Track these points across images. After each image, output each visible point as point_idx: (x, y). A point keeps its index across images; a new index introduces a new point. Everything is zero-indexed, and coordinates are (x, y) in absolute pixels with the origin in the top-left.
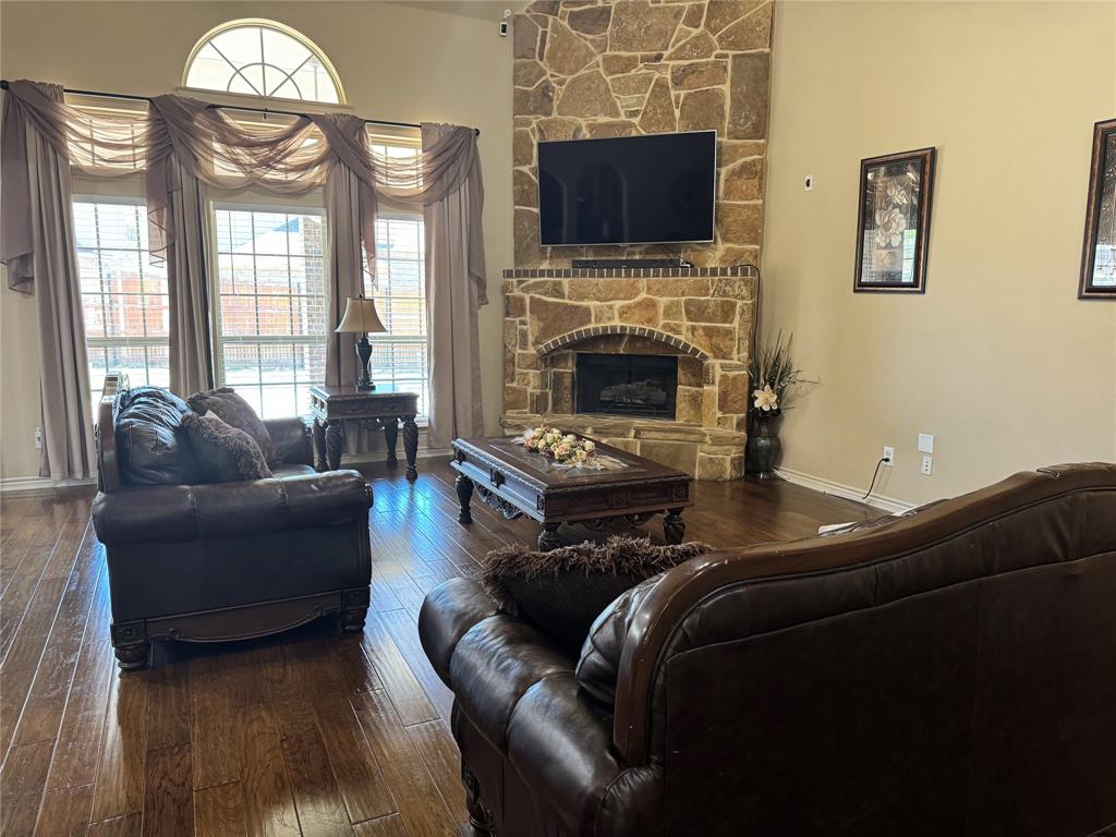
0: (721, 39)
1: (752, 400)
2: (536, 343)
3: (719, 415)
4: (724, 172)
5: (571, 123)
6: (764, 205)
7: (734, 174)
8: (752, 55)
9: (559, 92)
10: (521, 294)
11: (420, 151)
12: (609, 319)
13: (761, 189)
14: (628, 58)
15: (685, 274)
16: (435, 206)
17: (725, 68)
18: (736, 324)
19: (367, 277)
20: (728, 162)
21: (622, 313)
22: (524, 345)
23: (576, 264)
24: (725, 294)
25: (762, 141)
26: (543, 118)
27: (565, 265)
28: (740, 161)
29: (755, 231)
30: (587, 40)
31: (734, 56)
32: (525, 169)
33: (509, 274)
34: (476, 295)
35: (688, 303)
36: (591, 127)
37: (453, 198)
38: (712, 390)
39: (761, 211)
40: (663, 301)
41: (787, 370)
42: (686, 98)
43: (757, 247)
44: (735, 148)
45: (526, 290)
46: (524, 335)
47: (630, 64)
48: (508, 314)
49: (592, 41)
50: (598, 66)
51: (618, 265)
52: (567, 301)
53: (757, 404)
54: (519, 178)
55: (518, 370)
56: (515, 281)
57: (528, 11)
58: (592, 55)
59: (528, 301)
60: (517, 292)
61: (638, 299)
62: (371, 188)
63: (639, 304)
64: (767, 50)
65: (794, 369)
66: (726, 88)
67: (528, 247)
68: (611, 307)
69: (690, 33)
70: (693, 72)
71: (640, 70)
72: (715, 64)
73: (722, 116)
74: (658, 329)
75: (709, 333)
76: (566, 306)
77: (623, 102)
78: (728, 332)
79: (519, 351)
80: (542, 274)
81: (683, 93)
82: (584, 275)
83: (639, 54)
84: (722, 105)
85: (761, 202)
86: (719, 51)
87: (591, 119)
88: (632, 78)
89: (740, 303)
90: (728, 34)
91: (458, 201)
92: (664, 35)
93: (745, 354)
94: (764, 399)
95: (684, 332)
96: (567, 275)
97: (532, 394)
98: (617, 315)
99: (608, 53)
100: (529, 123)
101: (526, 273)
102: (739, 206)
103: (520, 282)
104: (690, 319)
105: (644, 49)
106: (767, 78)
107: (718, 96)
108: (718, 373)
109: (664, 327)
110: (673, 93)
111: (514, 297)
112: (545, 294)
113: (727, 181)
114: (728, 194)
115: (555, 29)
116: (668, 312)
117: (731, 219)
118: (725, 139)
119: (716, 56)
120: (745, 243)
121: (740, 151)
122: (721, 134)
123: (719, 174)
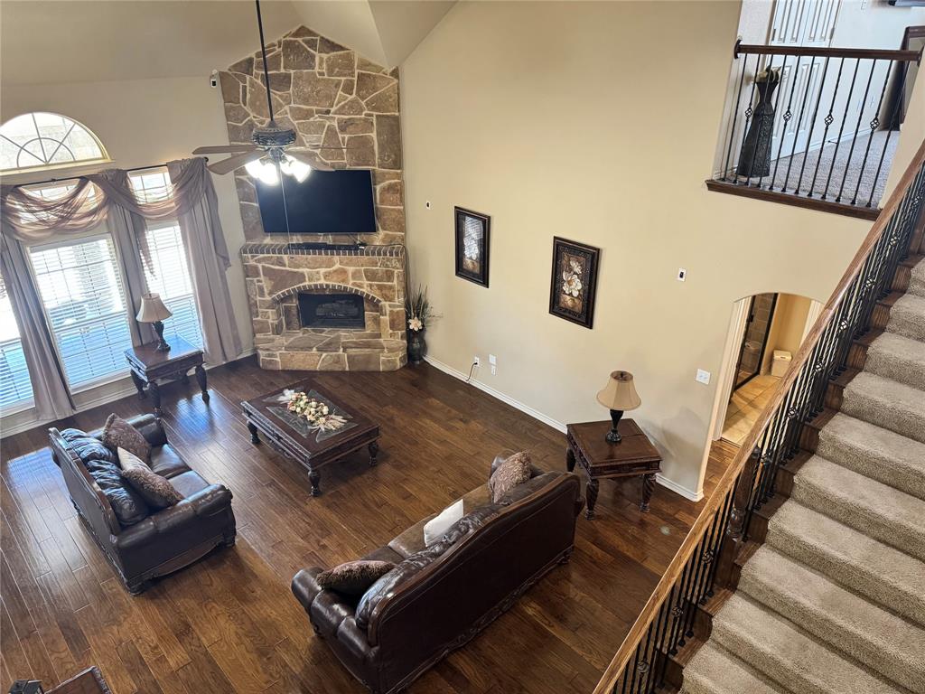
0: (367, 105)
1: (408, 324)
2: (270, 293)
3: (391, 331)
4: (378, 188)
6: (404, 209)
7: (384, 190)
8: (388, 116)
10: (255, 263)
12: (318, 280)
13: (402, 201)
14: (307, 110)
15: (362, 254)
16: (186, 217)
17: (372, 124)
18: (395, 282)
20: (380, 182)
21: (326, 277)
22: (262, 294)
23: (291, 246)
24: (387, 266)
25: (399, 171)
28: (388, 182)
29: (401, 225)
30: (276, 95)
31: (377, 116)
32: (245, 179)
33: (244, 251)
34: (222, 264)
35: (366, 271)
37: (198, 208)
38: (386, 319)
39: (403, 213)
40: (351, 269)
41: (426, 306)
42: (348, 140)
43: (403, 234)
44: (383, 174)
45: (259, 261)
46: (261, 289)
47: (309, 114)
48: (248, 276)
49: (280, 96)
50: (286, 113)
51: (319, 248)
52: (288, 269)
53: (411, 327)
54: (241, 184)
55: (260, 310)
56: (249, 255)
57: (229, 70)
58: (281, 106)
59: (260, 268)
60: (252, 262)
61: (334, 268)
62: (141, 216)
63: (335, 271)
64: (397, 114)
65: (430, 306)
66: (374, 135)
67: (254, 229)
68: (318, 273)
69: (347, 98)
70: (352, 124)
71: (316, 119)
72: (366, 120)
73: (374, 154)
74: (349, 286)
75: (381, 288)
76: (288, 272)
77: (307, 138)
78: (391, 288)
79: (259, 298)
80: (268, 251)
81: (347, 136)
82: (297, 253)
83: (314, 108)
84: (373, 147)
85: (402, 207)
86: (366, 112)
88: (312, 124)
89: (396, 271)
90: (372, 101)
91: (201, 210)
92: (330, 98)
93: (402, 299)
94: (415, 324)
95: (365, 286)
96: (286, 253)
97: (272, 324)
98: (322, 277)
99: (292, 105)
101: (256, 251)
102: (389, 209)
103: (253, 257)
104: (368, 280)
105: (318, 105)
106: (399, 132)
107: (369, 141)
108: (388, 309)
109: (353, 284)
110: (340, 136)
111: (250, 265)
112: (274, 265)
113: (381, 194)
114: (382, 202)
115: (252, 85)
116: (355, 275)
117: (385, 217)
118: (377, 168)
119: (365, 115)
120: (396, 231)
121: (387, 176)
122: (374, 165)
123: (375, 190)
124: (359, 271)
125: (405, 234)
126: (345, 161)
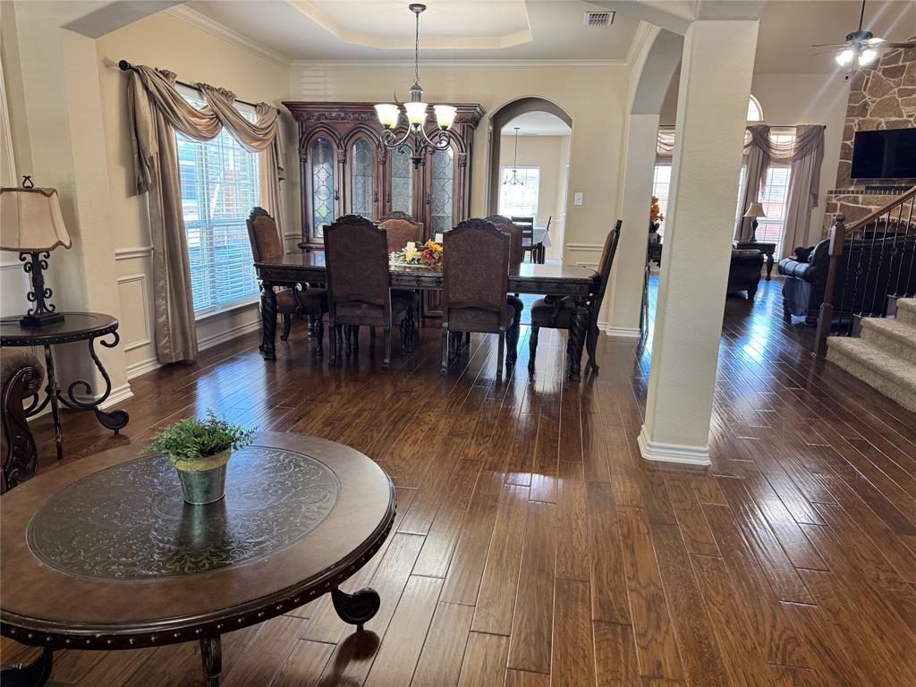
5: (876, 121)
9: (872, 107)
10: (836, 202)
11: (795, 137)
16: (799, 161)
19: (760, 193)
23: (867, 188)
26: (862, 119)
27: (863, 188)
30: (891, 81)
32: (848, 143)
33: (831, 192)
34: (812, 202)
36: (887, 123)
37: (808, 158)
45: (839, 200)
48: (827, 211)
49: (893, 82)
50: (895, 94)
51: (890, 189)
52: (860, 206)
54: (844, 147)
56: (833, 196)
58: (893, 88)
59: (839, 205)
60: (834, 201)
62: (769, 155)
67: (844, 179)
76: (859, 208)
77: (905, 111)
80: (848, 192)
82: (871, 193)
87: (887, 119)
91: (810, 160)
96: (862, 193)
99: (901, 87)
100: (853, 121)
101: (840, 192)
103: (836, 196)
109: (911, 219)
111: (832, 203)
112: (849, 202)
115: (874, 77)
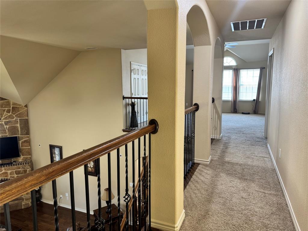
0: (16, 116)
4: (20, 142)
6: (31, 148)
7: (23, 142)
8: (24, 119)
13: (30, 145)
15: (14, 165)
17: (18, 122)
20: (21, 140)
24: (24, 168)
25: (28, 136)
28: (24, 140)
29: (30, 153)
31: (20, 119)
35: (16, 171)
39: (30, 149)
40: (9, 172)
43: (30, 156)
44: (22, 137)
61: (2, 172)
64: (27, 118)
66: (18, 125)
69: (8, 114)
70: (10, 122)
72: (15, 121)
73: (18, 131)
81: (8, 126)
84: (18, 129)
85: (30, 147)
86: (15, 118)
89: (28, 169)
95: (15, 177)
102: (25, 148)
104: (17, 174)
106: (28, 123)
107: (17, 127)
109: (10, 177)
110: (5, 126)
113: (21, 144)
114: (22, 146)
116: (11, 174)
117: (23, 151)
118: (20, 135)
119: (15, 119)
120: (27, 156)
121: (24, 138)
122: (19, 135)
123: (19, 143)
124: (13, 172)
125: (32, 156)
126: (7, 134)
